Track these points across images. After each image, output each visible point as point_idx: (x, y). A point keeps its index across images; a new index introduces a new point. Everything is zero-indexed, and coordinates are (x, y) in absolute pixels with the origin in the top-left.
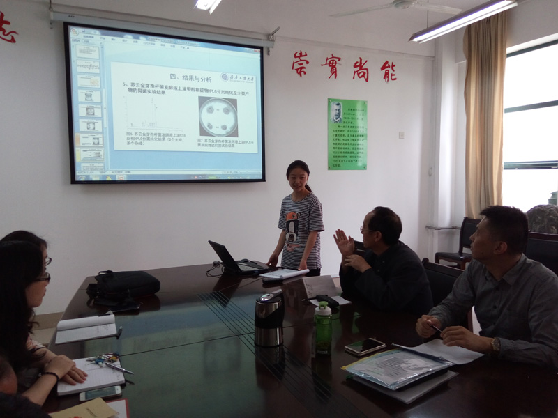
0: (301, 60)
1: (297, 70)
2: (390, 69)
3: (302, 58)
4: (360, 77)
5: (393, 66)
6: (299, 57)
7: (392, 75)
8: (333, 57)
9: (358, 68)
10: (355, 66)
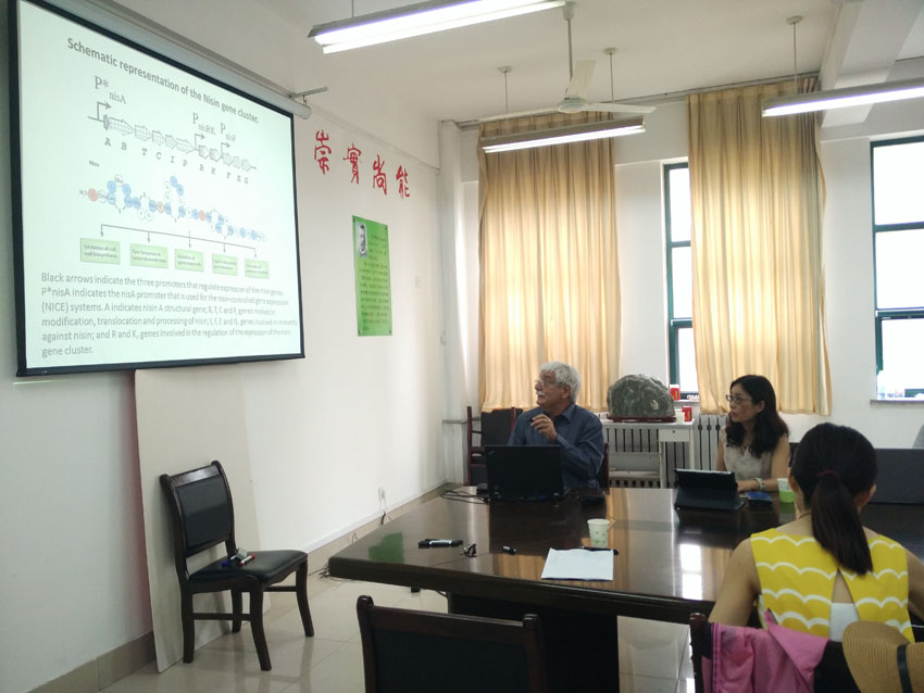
0: (324, 146)
1: (319, 161)
2: (403, 178)
3: (325, 142)
4: (380, 186)
5: (406, 175)
6: (321, 140)
7: (407, 189)
8: (354, 149)
9: (376, 172)
10: (375, 168)
